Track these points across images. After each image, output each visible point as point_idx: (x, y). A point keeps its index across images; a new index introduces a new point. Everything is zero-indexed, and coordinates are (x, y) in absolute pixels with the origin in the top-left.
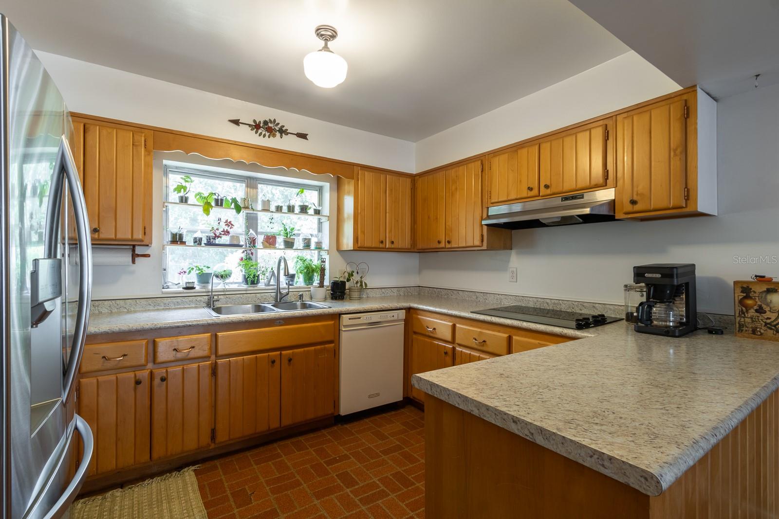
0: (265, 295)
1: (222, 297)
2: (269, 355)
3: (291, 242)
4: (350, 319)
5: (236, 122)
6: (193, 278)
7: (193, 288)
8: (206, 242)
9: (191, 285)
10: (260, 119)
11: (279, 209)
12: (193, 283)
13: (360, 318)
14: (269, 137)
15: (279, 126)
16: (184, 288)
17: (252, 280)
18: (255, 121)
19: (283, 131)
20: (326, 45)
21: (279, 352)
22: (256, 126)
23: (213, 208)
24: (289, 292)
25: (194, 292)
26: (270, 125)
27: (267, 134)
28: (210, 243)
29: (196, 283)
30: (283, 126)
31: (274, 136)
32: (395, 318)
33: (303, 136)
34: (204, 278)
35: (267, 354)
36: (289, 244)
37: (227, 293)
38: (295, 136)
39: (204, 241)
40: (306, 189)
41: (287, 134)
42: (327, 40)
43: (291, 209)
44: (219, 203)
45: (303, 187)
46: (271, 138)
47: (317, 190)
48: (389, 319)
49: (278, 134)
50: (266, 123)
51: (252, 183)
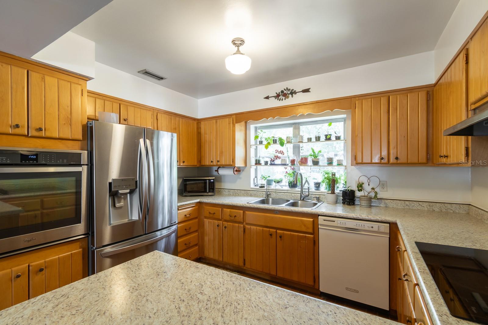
0: (297, 195)
1: (274, 193)
2: (269, 230)
3: (317, 161)
4: (324, 220)
5: (267, 98)
6: (264, 182)
7: (264, 187)
8: (270, 163)
9: (263, 186)
10: (279, 91)
11: (310, 140)
12: (264, 184)
13: (334, 221)
14: (285, 100)
15: (290, 91)
16: (260, 187)
17: (293, 185)
18: (276, 93)
19: (293, 93)
20: (238, 49)
21: (275, 230)
22: (277, 96)
23: (271, 145)
24: (309, 194)
25: (263, 189)
26: (285, 92)
27: (284, 98)
28: (271, 164)
29: (266, 184)
30: (293, 90)
31: (288, 97)
32: (374, 229)
33: (307, 91)
34: (269, 182)
35: (269, 229)
36: (316, 163)
37: (277, 191)
38: (302, 92)
39: (269, 163)
40: (333, 122)
41: (295, 93)
42: (239, 46)
43: (318, 139)
44: (275, 142)
45: (330, 122)
46: (287, 99)
47: (343, 121)
48: (366, 228)
49: (290, 96)
50: (282, 92)
51: (296, 126)
